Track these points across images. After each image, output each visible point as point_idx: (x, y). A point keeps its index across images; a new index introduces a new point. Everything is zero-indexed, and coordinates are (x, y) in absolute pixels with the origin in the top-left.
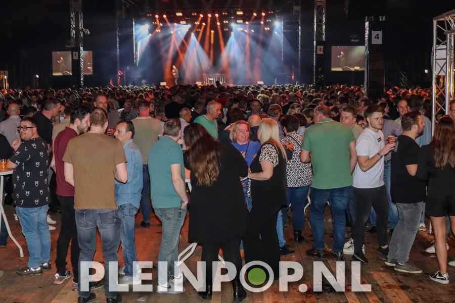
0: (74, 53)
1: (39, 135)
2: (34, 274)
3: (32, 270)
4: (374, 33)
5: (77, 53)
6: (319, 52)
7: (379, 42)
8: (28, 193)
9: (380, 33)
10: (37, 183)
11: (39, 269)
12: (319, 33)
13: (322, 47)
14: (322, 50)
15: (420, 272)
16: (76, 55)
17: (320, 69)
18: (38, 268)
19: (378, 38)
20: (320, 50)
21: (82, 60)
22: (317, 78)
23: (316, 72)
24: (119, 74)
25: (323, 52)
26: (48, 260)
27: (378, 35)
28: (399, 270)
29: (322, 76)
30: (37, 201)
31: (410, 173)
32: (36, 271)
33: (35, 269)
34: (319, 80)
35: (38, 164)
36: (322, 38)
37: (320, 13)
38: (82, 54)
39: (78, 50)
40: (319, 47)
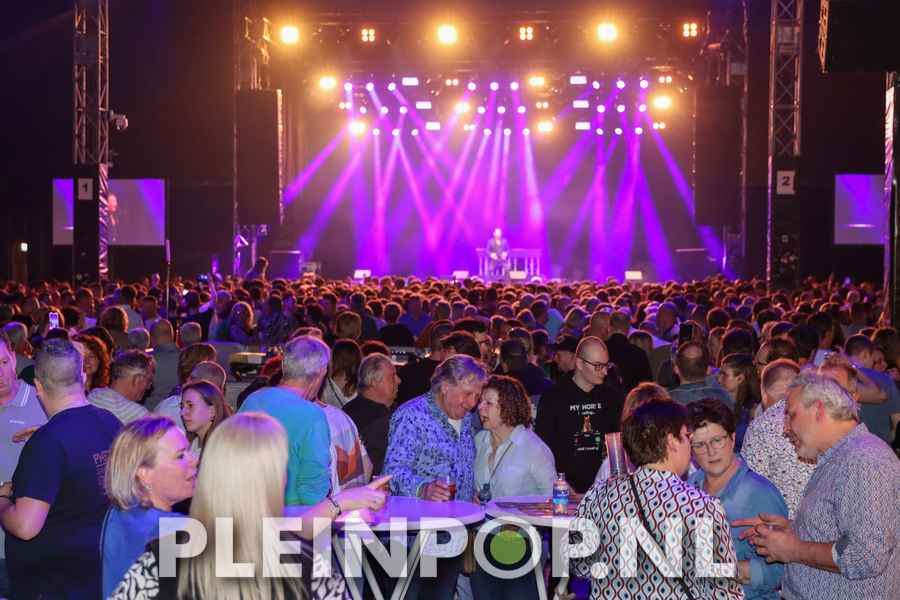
0: (81, 182)
5: (90, 182)
6: (781, 190)
12: (785, 136)
13: (791, 174)
14: (791, 182)
16: (86, 186)
17: (785, 239)
20: (785, 184)
22: (776, 265)
25: (795, 188)
29: (792, 258)
34: (782, 270)
36: (792, 147)
37: (786, 78)
38: (103, 185)
39: (94, 174)
40: (781, 174)
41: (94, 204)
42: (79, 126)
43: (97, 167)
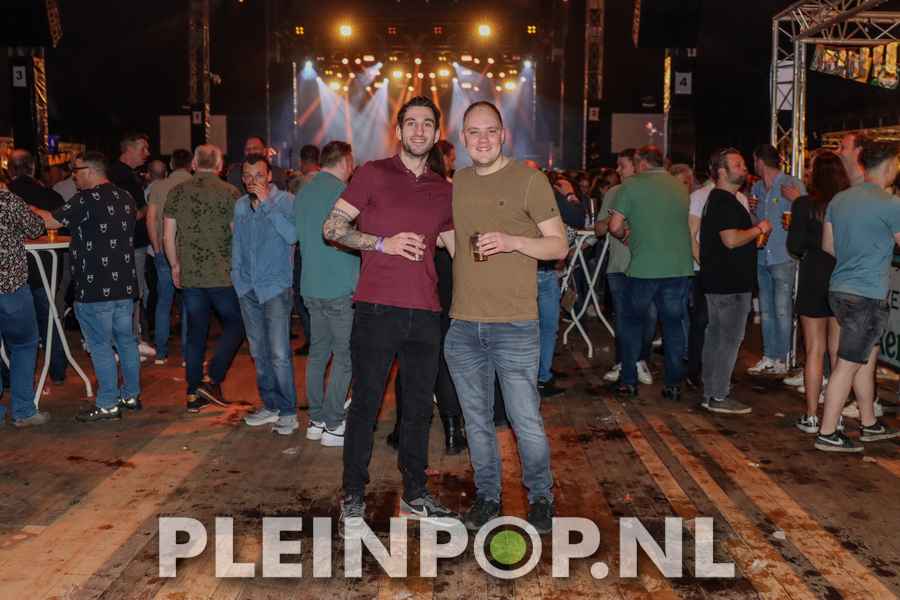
0: (195, 113)
1: (109, 179)
2: (108, 418)
3: (104, 411)
4: (679, 76)
5: (200, 113)
6: (591, 118)
7: (687, 90)
8: (90, 277)
9: (689, 76)
10: (105, 260)
11: (116, 409)
12: (593, 87)
13: (597, 109)
14: (597, 114)
15: (749, 410)
16: (197, 116)
17: (593, 145)
18: (113, 408)
19: (685, 84)
20: (594, 115)
21: (208, 125)
22: (588, 158)
23: (587, 150)
24: (270, 154)
25: (599, 117)
26: (136, 394)
27: (685, 79)
28: (717, 410)
29: (597, 156)
30: (106, 291)
31: (727, 245)
32: (110, 414)
33: (108, 410)
35: (103, 226)
36: (597, 95)
37: (594, 56)
38: (207, 115)
39: (201, 108)
40: (592, 109)
41: (203, 126)
42: (193, 82)
43: (204, 106)
